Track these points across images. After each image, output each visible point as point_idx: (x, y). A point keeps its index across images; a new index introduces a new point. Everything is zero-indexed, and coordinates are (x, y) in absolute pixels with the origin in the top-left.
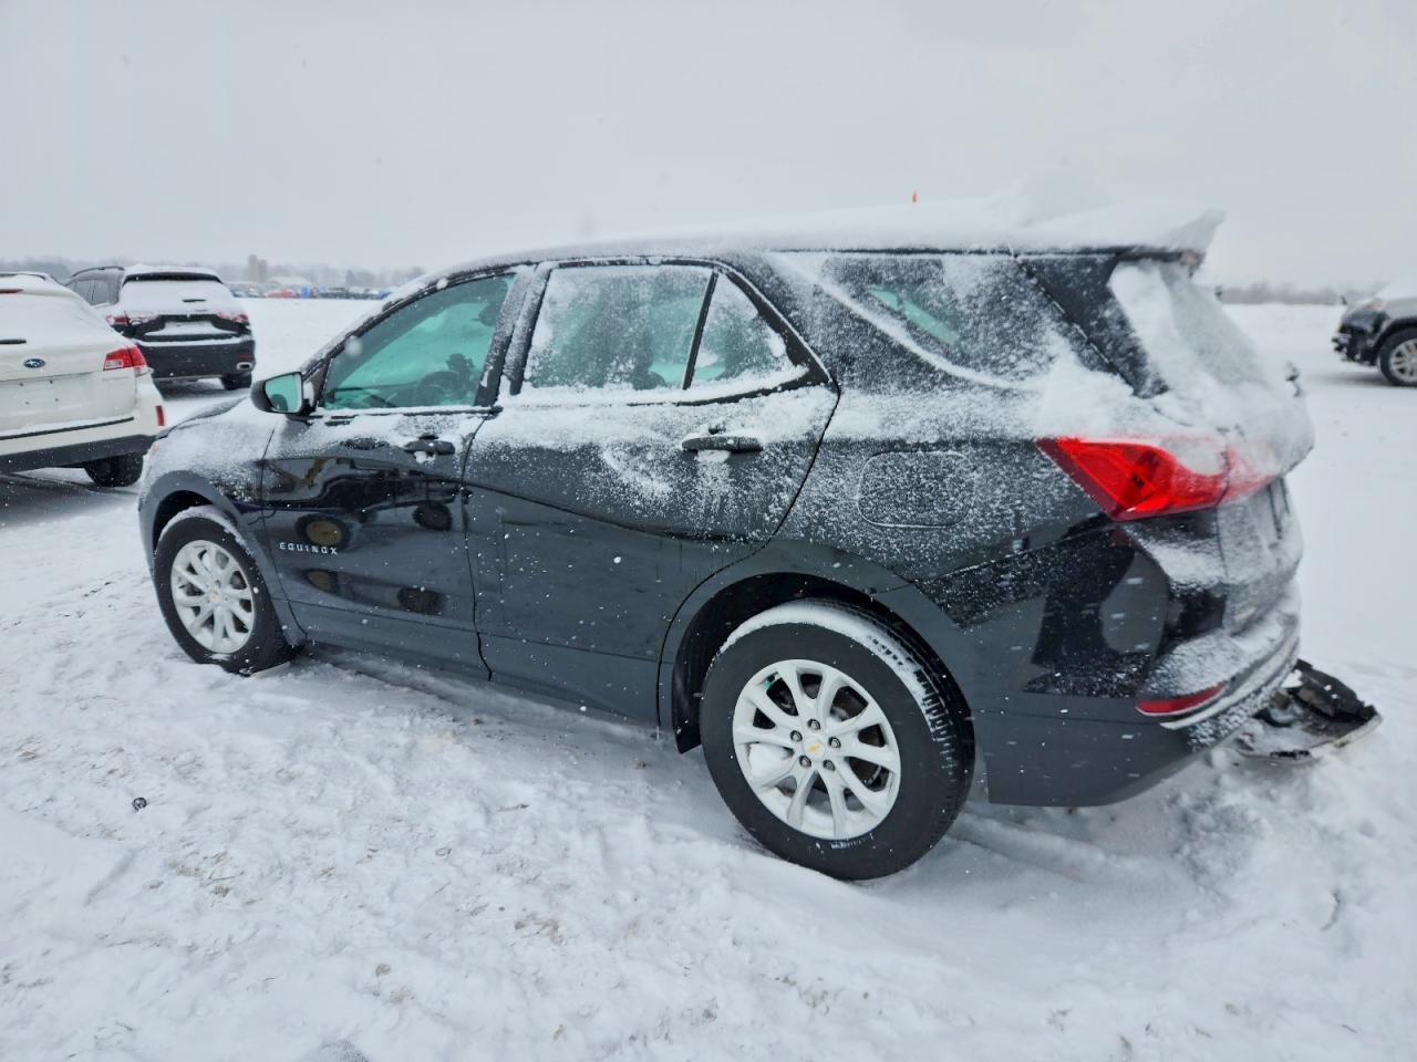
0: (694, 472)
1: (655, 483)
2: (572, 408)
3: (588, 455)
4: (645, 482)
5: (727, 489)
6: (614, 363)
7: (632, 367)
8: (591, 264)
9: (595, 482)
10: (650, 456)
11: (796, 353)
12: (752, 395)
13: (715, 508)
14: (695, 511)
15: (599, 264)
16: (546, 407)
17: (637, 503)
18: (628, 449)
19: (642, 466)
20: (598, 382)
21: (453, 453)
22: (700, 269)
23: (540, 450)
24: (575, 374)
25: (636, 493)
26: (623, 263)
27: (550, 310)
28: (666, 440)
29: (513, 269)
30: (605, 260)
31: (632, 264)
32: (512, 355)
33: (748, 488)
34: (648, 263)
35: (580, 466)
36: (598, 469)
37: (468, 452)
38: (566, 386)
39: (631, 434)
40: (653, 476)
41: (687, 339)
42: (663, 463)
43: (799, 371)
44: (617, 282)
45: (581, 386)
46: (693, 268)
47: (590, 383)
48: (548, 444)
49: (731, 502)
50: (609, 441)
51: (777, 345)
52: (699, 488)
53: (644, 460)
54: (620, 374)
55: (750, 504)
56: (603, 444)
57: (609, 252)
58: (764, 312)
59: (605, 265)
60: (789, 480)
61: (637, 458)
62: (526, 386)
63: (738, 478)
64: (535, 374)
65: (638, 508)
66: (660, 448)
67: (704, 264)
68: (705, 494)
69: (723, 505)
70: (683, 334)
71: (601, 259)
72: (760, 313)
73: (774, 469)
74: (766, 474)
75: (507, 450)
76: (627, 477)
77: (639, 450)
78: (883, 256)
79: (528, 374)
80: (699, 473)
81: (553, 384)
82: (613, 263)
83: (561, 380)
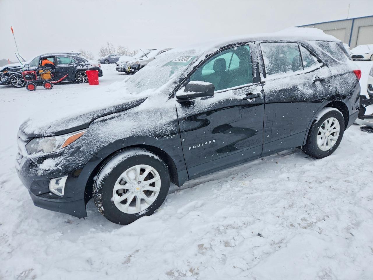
0: (316, 86)
1: (310, 91)
2: (283, 78)
3: (295, 88)
4: (308, 91)
5: (322, 88)
6: (287, 66)
7: (291, 66)
8: (269, 42)
9: (298, 94)
10: (307, 85)
11: (319, 61)
12: (317, 69)
13: (321, 93)
14: (318, 94)
15: (271, 42)
16: (277, 79)
17: (308, 96)
18: (303, 85)
19: (306, 88)
20: (285, 71)
21: (260, 96)
22: (295, 44)
23: (284, 89)
24: (279, 70)
25: (307, 94)
26: (277, 42)
27: (265, 54)
28: (309, 81)
29: (247, 44)
30: (273, 41)
31: (279, 42)
32: (260, 67)
33: (325, 87)
34: (283, 42)
35: (294, 91)
36: (298, 91)
37: (264, 95)
38: (278, 73)
39: (302, 81)
40: (309, 89)
41: (300, 59)
42: (310, 86)
43: (321, 64)
44: (278, 47)
45: (282, 73)
46: (293, 43)
47: (283, 72)
48: (285, 87)
49: (323, 91)
50: (299, 83)
51: (315, 59)
52: (317, 89)
53: (306, 86)
54: (289, 68)
55: (326, 90)
56: (298, 84)
57: (272, 39)
58: (311, 53)
59: (273, 42)
60: (330, 84)
61: (305, 86)
62: (267, 75)
63: (323, 86)
64: (268, 72)
65: (307, 97)
66: (309, 83)
67: (296, 43)
68: (319, 91)
69: (322, 92)
70: (298, 58)
71: (272, 41)
72: (310, 53)
73: (328, 83)
74: (327, 84)
75: (275, 91)
76: (304, 91)
77: (305, 84)
78: (322, 42)
79: (266, 72)
80: (317, 86)
81: (274, 73)
82: (275, 42)
83: (276, 72)
